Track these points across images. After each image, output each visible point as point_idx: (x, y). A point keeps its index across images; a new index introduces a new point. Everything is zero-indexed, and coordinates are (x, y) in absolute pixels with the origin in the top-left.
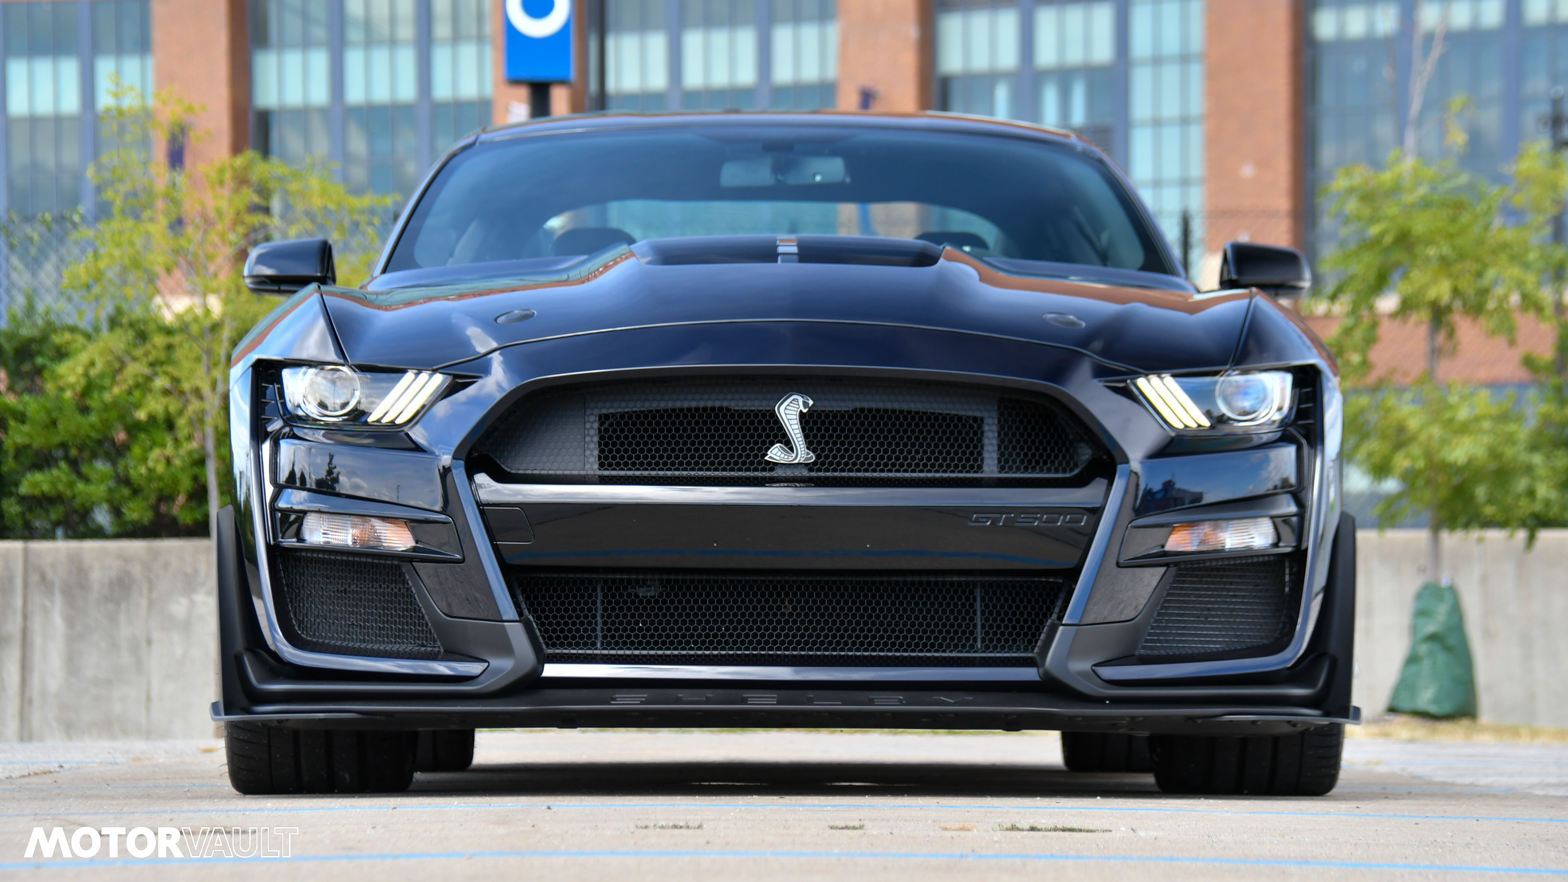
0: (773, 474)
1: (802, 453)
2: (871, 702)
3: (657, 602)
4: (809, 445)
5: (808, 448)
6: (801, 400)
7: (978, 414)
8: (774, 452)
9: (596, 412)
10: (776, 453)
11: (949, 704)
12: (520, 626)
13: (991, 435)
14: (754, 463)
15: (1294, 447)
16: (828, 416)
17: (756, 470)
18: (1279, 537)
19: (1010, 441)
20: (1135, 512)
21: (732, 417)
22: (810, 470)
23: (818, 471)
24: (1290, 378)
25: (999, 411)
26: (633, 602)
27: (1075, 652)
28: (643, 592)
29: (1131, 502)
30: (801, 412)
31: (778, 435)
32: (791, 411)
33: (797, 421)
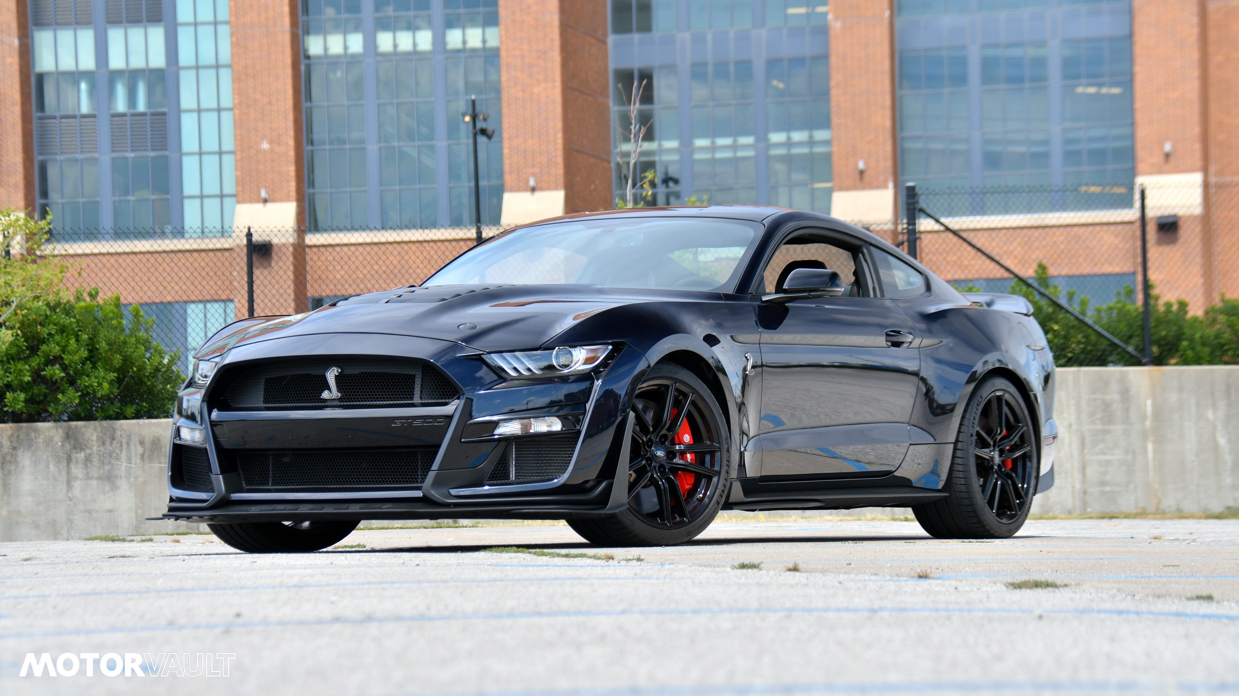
0: (326, 404)
1: (335, 393)
2: (347, 509)
3: (289, 464)
5: (338, 391)
6: (335, 369)
7: (413, 373)
9: (264, 377)
10: (325, 395)
11: (386, 508)
12: (221, 476)
13: (418, 382)
14: (317, 399)
15: (588, 383)
16: (347, 377)
17: (318, 402)
18: (563, 426)
19: (425, 385)
20: (471, 417)
21: (311, 378)
22: (340, 402)
23: (343, 402)
24: (610, 347)
25: (423, 373)
26: (281, 464)
27: (436, 484)
28: (286, 460)
29: (467, 412)
30: (336, 375)
31: (327, 386)
32: (331, 375)
33: (334, 379)
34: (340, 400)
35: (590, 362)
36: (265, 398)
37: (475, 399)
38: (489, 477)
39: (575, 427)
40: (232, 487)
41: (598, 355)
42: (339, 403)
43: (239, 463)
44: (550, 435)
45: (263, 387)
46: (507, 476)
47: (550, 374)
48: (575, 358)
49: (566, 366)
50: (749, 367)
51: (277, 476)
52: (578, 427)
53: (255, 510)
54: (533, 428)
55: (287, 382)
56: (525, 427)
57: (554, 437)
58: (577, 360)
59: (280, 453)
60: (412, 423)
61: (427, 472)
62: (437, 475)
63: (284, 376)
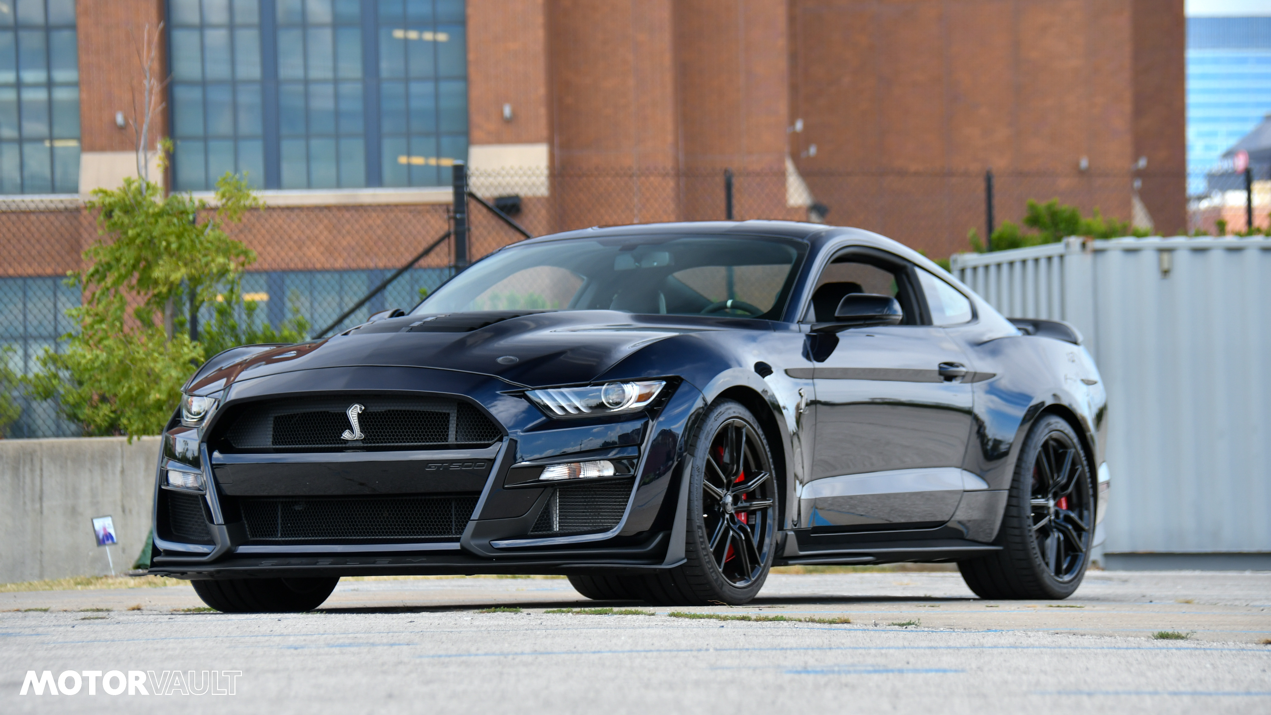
0: (347, 445)
1: (358, 434)
2: (374, 563)
3: (303, 513)
4: (362, 430)
5: (361, 432)
6: (358, 406)
7: (448, 411)
8: (346, 434)
9: (273, 415)
10: (346, 435)
12: (225, 527)
13: (453, 422)
14: (336, 440)
15: (643, 422)
16: (372, 415)
17: (338, 443)
18: (616, 470)
19: (462, 425)
20: (515, 460)
21: (329, 416)
22: (363, 443)
23: (367, 443)
24: (664, 383)
25: (458, 411)
26: (293, 513)
27: (476, 534)
28: (297, 508)
29: (511, 455)
30: (358, 413)
31: (348, 426)
32: (353, 413)
33: (357, 418)
34: (363, 441)
35: (644, 399)
36: (274, 439)
37: (519, 441)
38: (534, 528)
39: (629, 471)
40: (238, 538)
41: (653, 391)
42: (362, 445)
43: (242, 512)
44: (601, 480)
45: (272, 426)
46: (550, 527)
47: (600, 413)
48: (627, 396)
49: (617, 404)
50: (803, 405)
51: (289, 527)
52: (632, 472)
53: (266, 565)
54: (582, 473)
55: (297, 420)
56: (572, 471)
57: (606, 483)
58: (630, 397)
59: (289, 501)
60: (448, 467)
61: (467, 522)
62: (477, 525)
63: (294, 414)
